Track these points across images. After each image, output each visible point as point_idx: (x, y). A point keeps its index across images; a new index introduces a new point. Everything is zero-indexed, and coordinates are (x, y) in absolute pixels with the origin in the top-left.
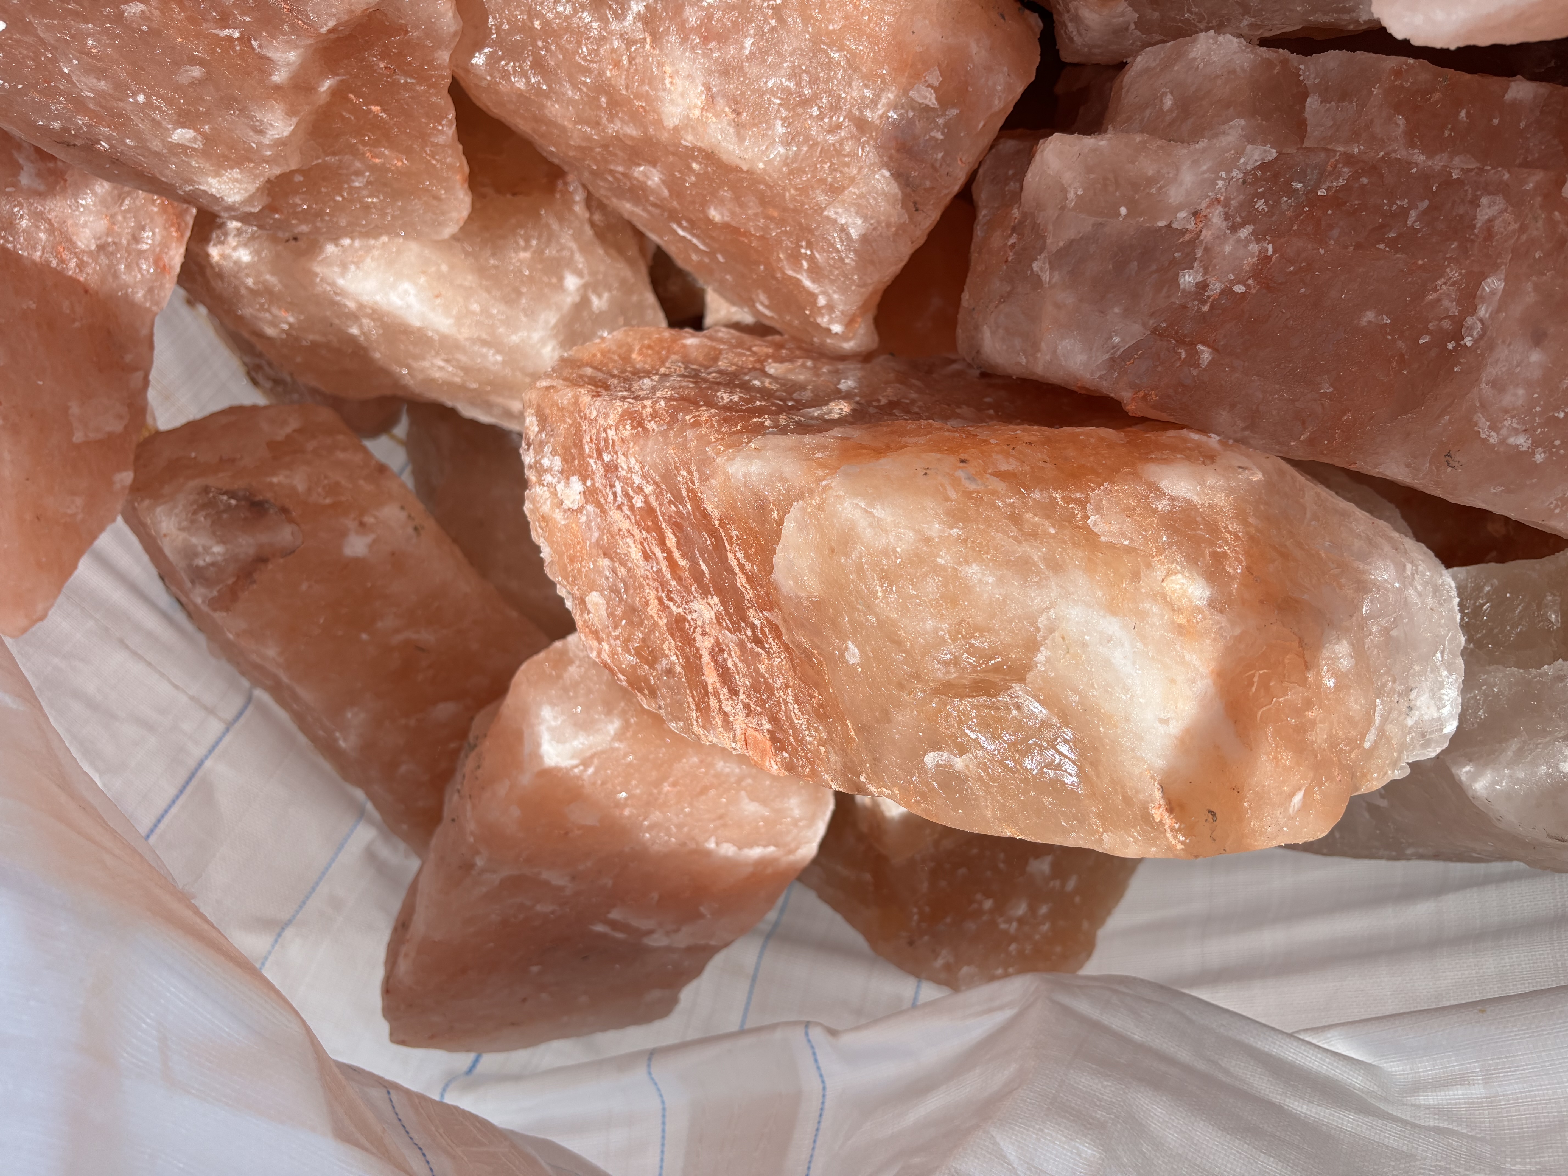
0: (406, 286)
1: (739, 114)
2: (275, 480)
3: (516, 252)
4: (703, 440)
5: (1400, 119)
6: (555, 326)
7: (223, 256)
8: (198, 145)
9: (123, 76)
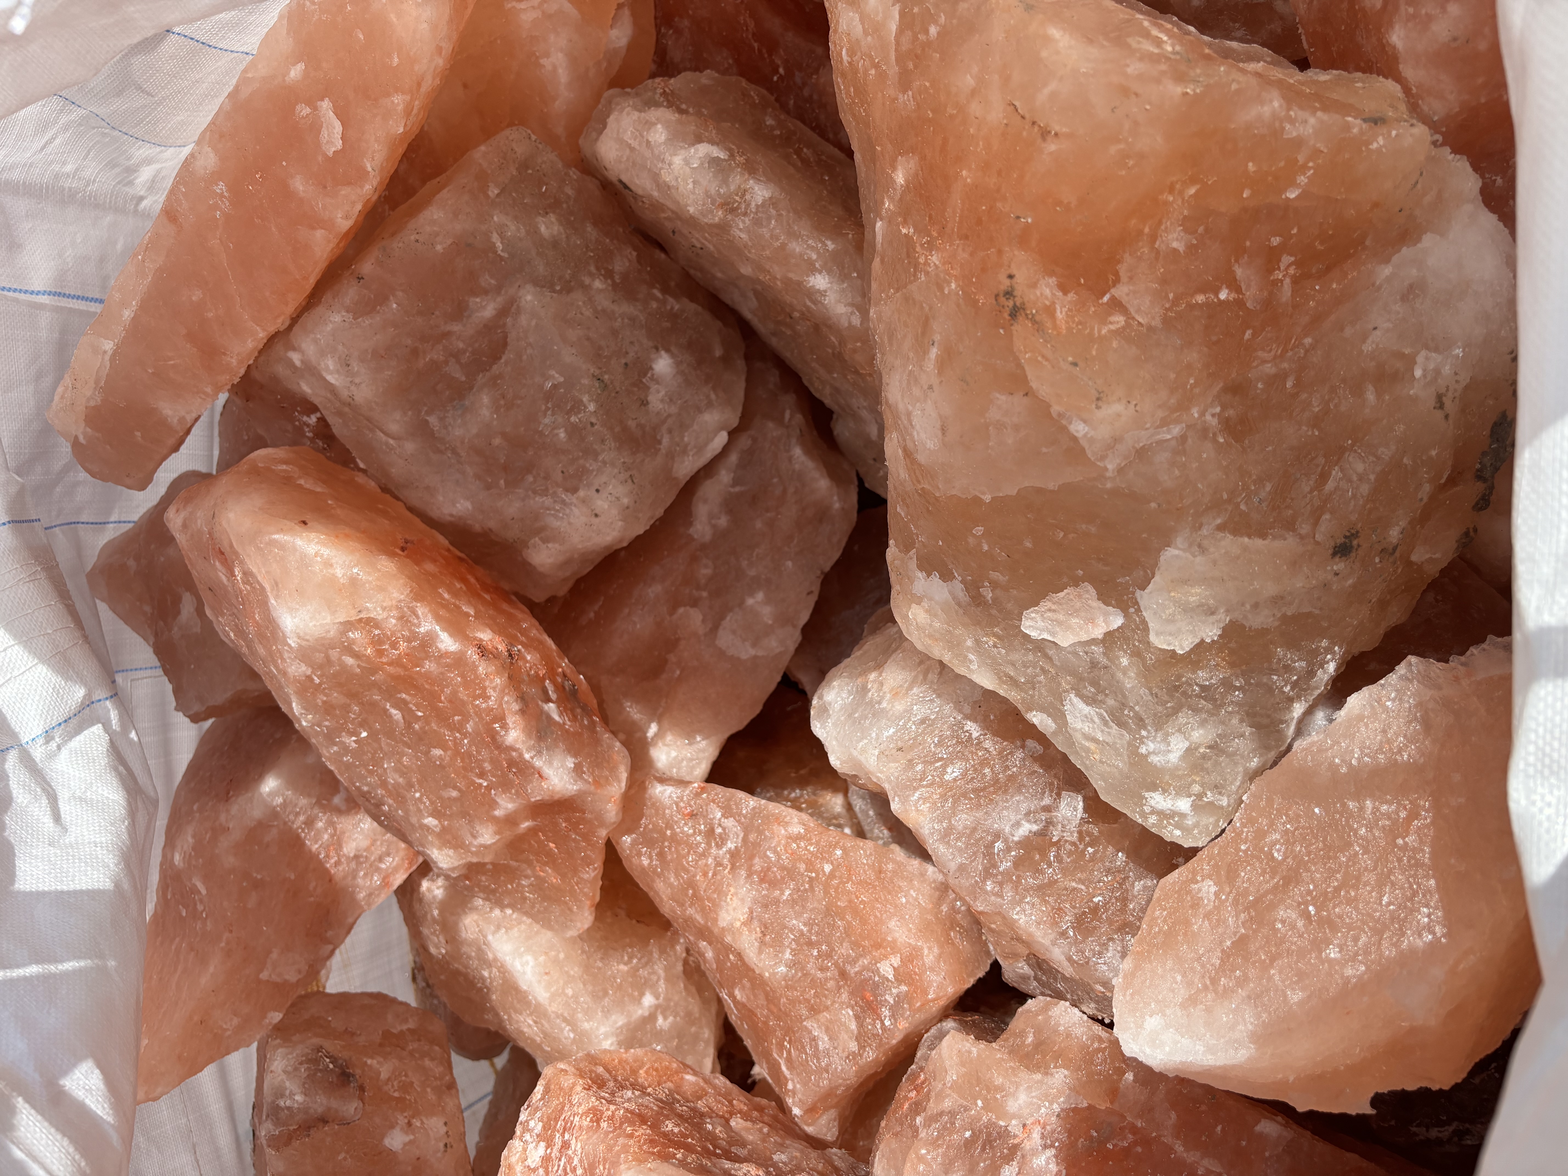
0: (529, 958)
1: (764, 935)
2: (369, 1062)
3: (618, 963)
4: (625, 1149)
5: (1173, 1115)
6: (621, 1027)
7: (429, 890)
8: (437, 830)
9: (414, 780)
